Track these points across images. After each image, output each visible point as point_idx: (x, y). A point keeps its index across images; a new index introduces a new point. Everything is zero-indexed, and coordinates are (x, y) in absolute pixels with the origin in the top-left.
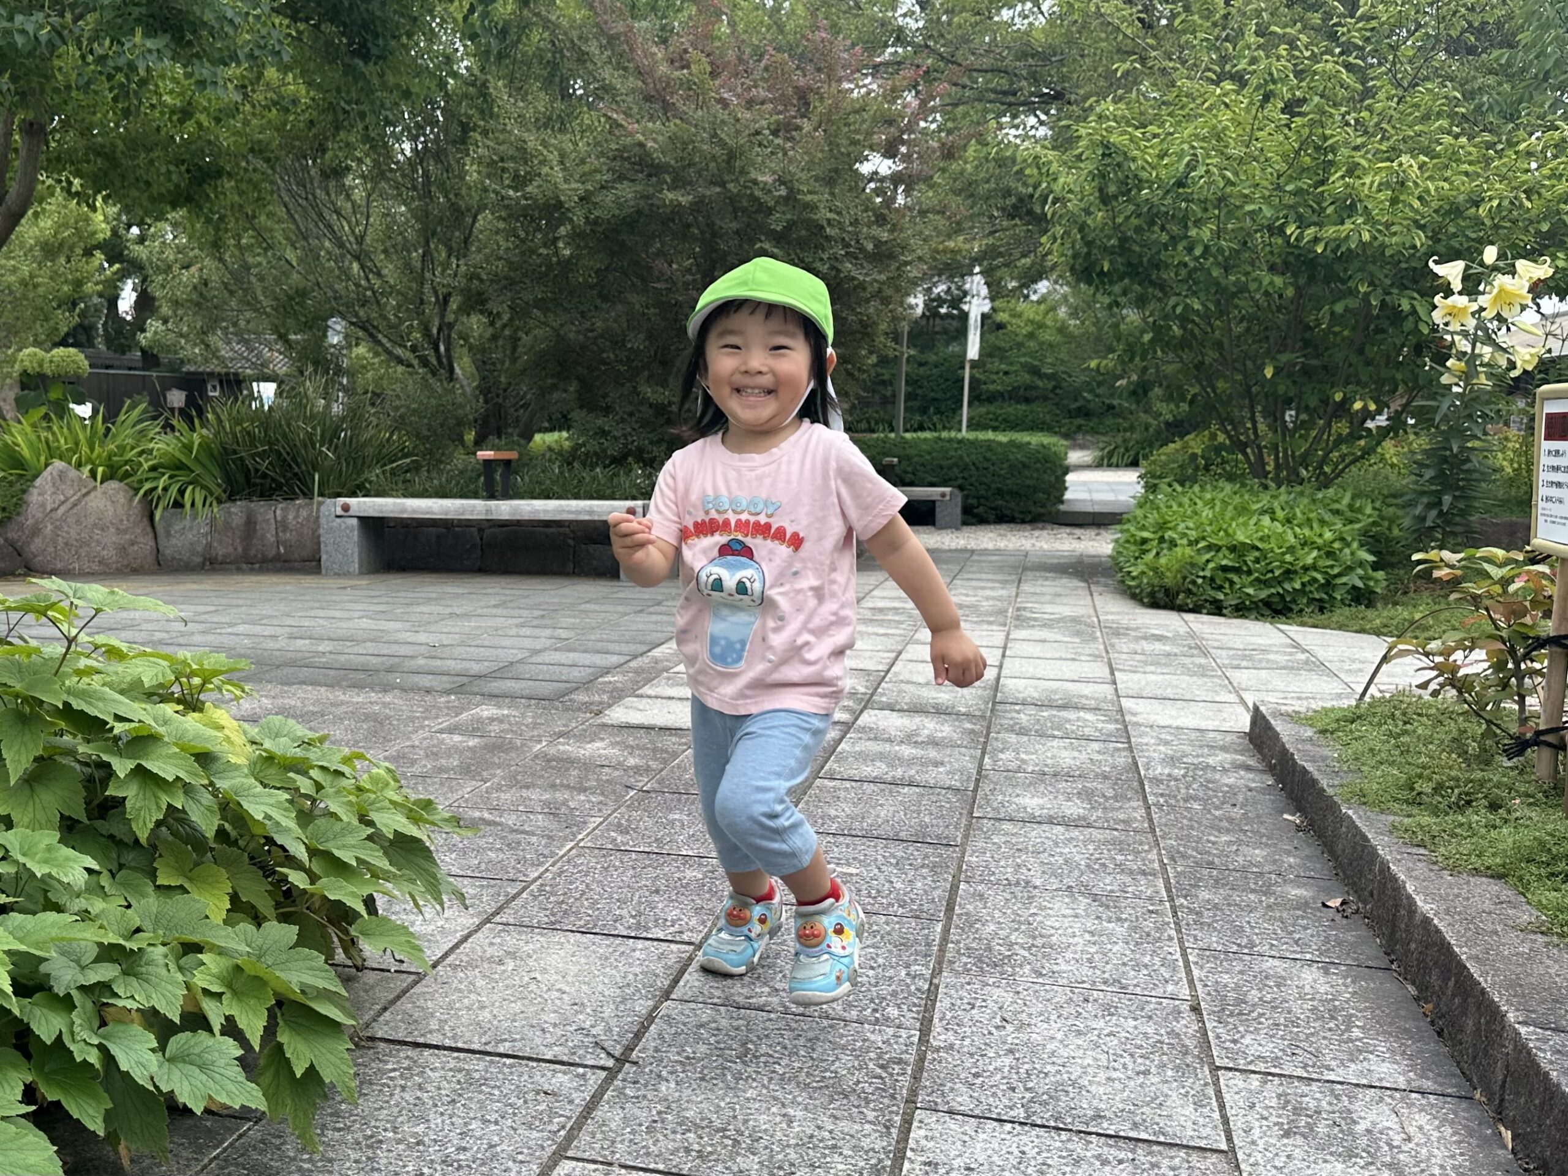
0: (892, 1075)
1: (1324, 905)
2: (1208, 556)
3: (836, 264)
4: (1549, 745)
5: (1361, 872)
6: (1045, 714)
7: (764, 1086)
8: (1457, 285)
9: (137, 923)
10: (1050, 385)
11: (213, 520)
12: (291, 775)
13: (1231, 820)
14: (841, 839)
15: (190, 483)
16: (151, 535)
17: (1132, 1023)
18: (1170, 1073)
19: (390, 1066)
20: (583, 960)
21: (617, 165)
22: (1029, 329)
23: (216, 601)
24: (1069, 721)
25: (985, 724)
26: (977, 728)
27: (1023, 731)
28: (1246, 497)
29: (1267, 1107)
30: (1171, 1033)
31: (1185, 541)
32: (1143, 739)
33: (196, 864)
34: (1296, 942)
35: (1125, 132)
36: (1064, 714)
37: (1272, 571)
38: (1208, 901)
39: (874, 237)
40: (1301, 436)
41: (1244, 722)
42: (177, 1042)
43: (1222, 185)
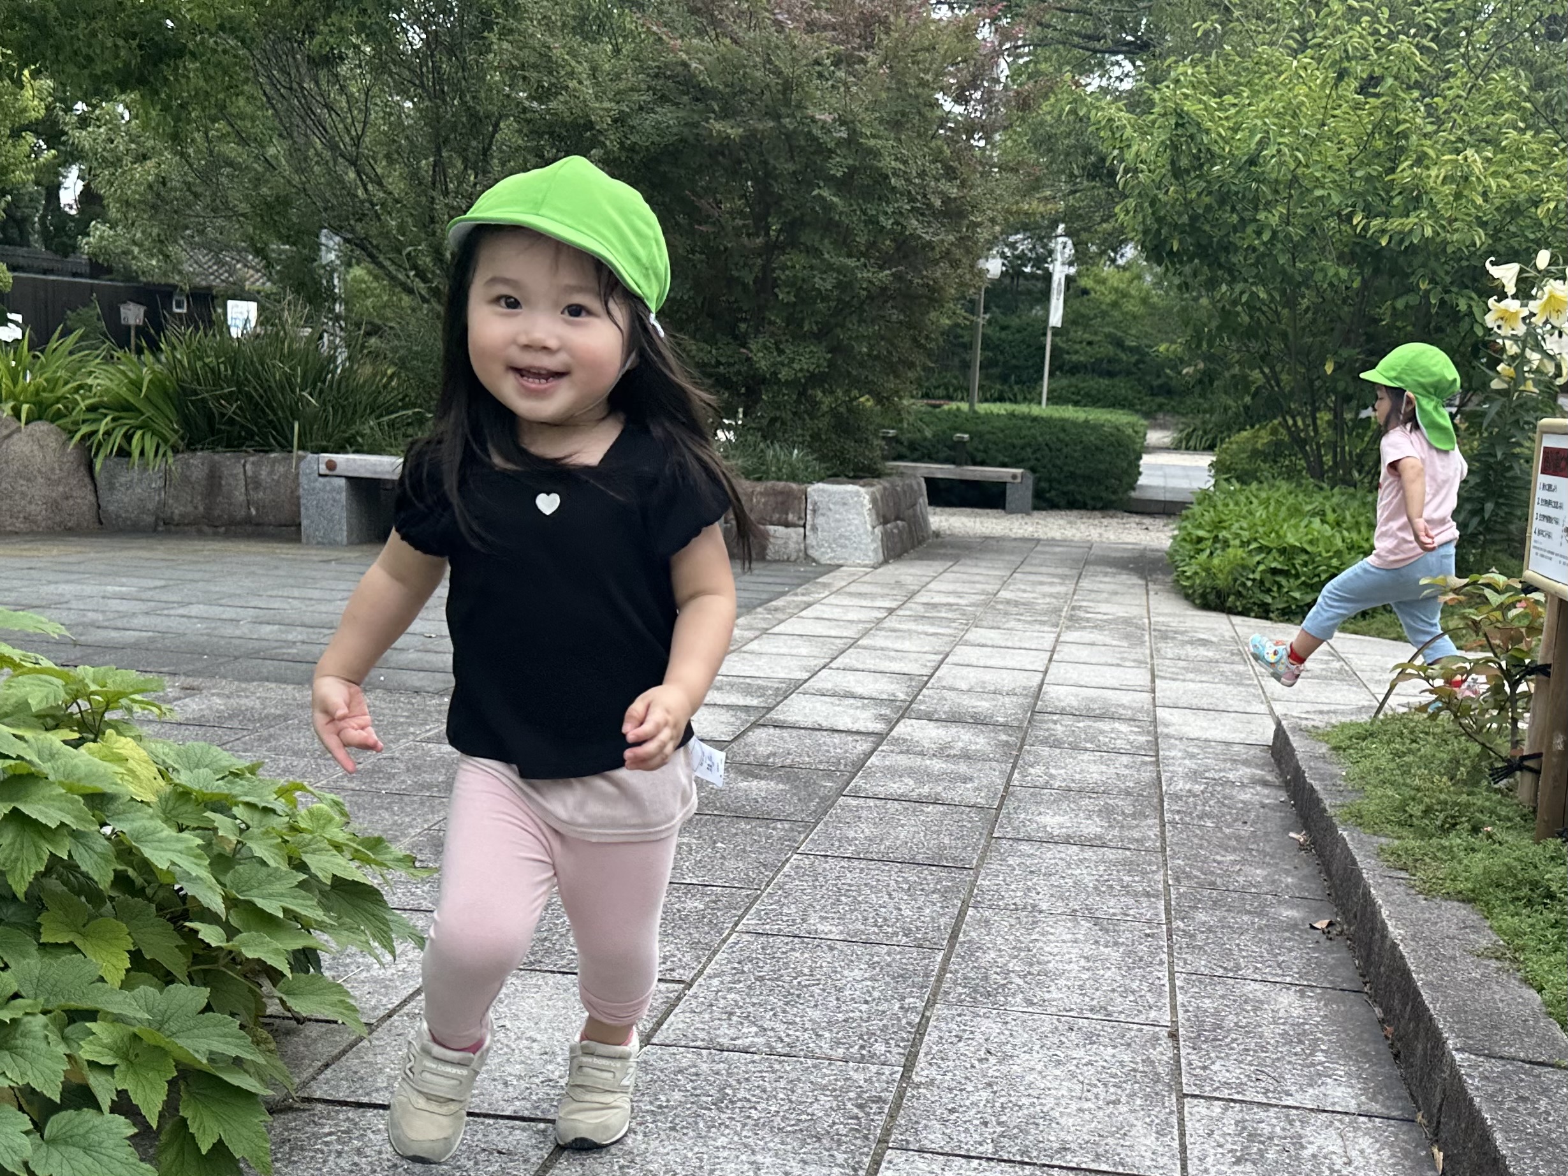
0: (868, 1114)
1: (1312, 927)
2: (1258, 558)
3: (901, 220)
4: (1530, 770)
5: (1349, 893)
6: (1081, 725)
7: (736, 1133)
8: (1511, 289)
9: (15, 988)
10: (1133, 359)
11: (167, 473)
12: (209, 814)
13: (1239, 838)
14: (856, 863)
15: (140, 428)
16: (90, 487)
17: (1110, 1051)
18: (1139, 1102)
19: (326, 1130)
20: (560, 1004)
21: (659, 83)
22: (1113, 297)
23: (168, 573)
24: (1102, 732)
25: (1020, 735)
26: (1012, 739)
27: (1057, 744)
28: (1301, 496)
29: (1225, 1135)
30: (1148, 1061)
31: (1237, 542)
32: (1171, 752)
33: (92, 917)
34: (1279, 965)
35: (1200, 101)
36: (1100, 725)
37: (1319, 575)
38: (1204, 924)
39: (942, 192)
40: (1358, 435)
41: (1268, 735)
42: (55, 1124)
43: (1292, 166)
